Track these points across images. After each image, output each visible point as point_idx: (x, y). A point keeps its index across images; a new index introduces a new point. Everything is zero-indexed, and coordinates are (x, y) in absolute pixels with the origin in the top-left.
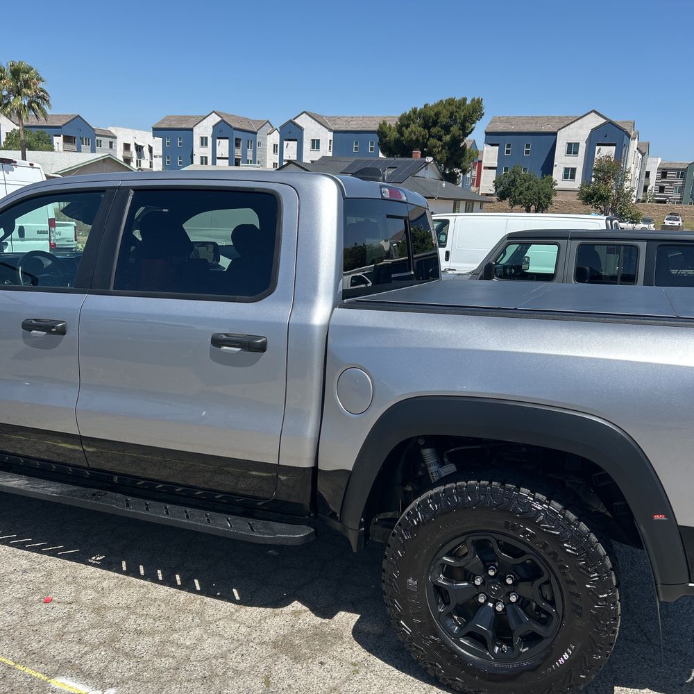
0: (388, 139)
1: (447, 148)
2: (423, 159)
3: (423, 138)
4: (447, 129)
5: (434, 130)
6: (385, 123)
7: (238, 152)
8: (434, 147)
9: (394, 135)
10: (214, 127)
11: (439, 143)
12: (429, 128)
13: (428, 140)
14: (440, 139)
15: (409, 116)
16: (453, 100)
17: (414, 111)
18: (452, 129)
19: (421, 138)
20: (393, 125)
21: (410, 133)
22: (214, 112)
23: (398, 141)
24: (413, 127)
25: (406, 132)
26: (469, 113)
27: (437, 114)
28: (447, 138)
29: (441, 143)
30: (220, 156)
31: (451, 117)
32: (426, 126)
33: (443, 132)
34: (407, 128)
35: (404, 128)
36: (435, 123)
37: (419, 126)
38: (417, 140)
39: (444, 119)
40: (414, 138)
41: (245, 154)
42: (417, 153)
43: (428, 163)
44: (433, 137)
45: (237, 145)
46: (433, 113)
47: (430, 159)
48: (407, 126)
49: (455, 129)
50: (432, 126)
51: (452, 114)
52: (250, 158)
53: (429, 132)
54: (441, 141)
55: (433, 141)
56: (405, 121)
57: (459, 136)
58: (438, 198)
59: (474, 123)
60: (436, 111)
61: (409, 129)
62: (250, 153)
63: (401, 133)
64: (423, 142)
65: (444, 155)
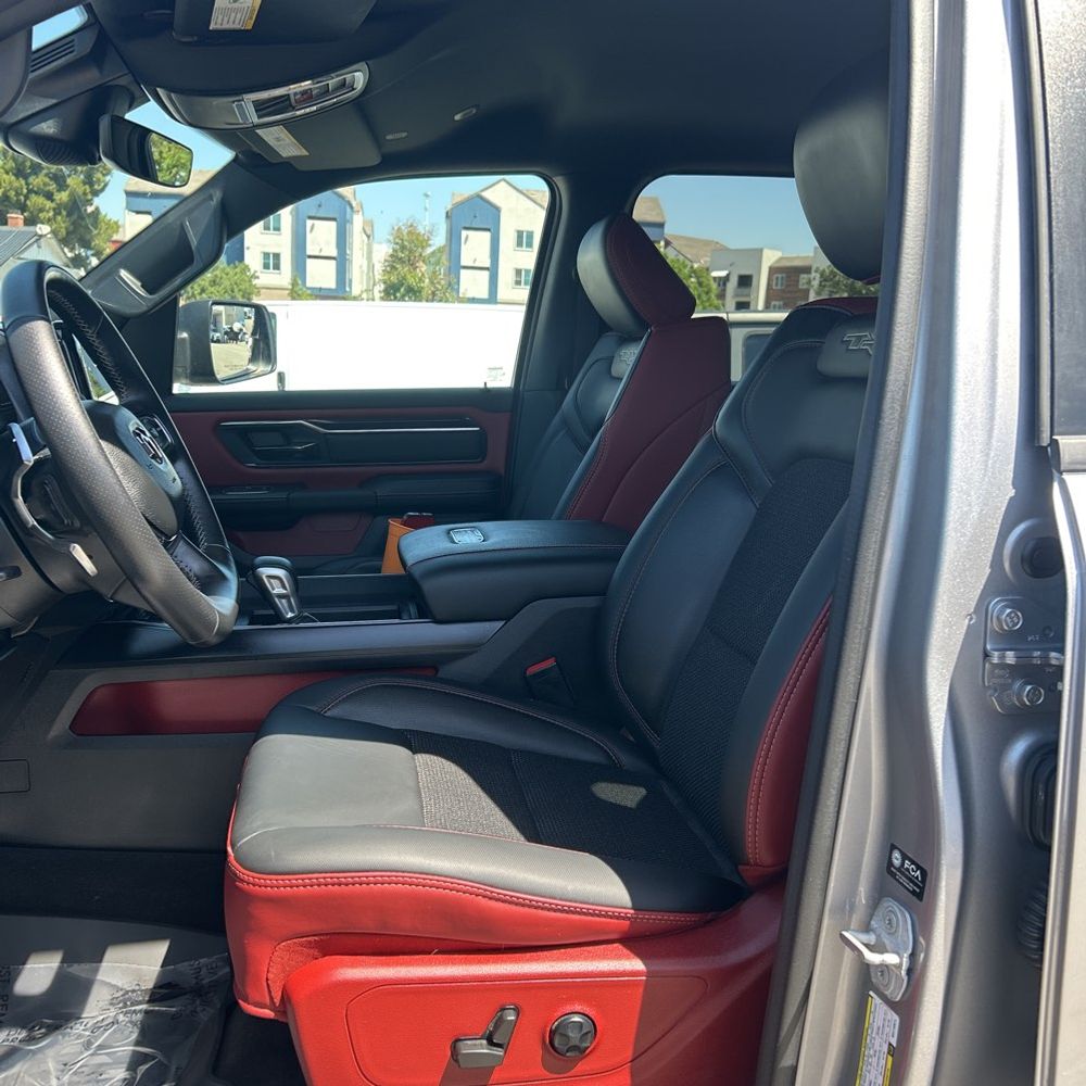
1: (64, 213)
2: (31, 229)
3: (17, 194)
4: (59, 179)
5: (36, 181)
8: (41, 210)
11: (49, 204)
12: (26, 178)
13: (27, 197)
14: (49, 196)
18: (69, 180)
19: (12, 193)
28: (63, 196)
29: (53, 205)
32: (20, 173)
33: (53, 187)
36: (36, 169)
37: (7, 173)
38: (6, 197)
43: (41, 236)
44: (36, 193)
47: (44, 229)
49: (75, 181)
50: (30, 174)
53: (27, 184)
54: (52, 201)
55: (37, 201)
57: (85, 194)
64: (18, 200)
65: (62, 224)
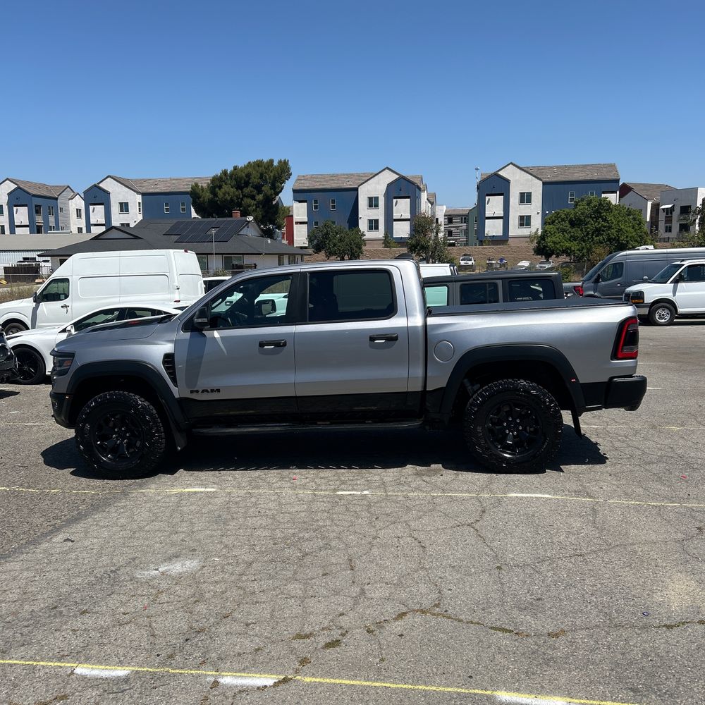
0: (201, 200)
1: (261, 206)
2: (243, 218)
3: (238, 198)
4: (258, 188)
5: (247, 191)
6: (197, 185)
7: (39, 220)
8: (249, 206)
9: (208, 195)
10: (9, 194)
11: (253, 202)
12: (241, 189)
13: (242, 199)
14: (253, 198)
15: (221, 178)
16: (261, 162)
17: (225, 173)
18: (263, 188)
19: (235, 198)
20: (205, 186)
21: (224, 194)
22: (7, 179)
23: (212, 202)
24: (225, 188)
25: (220, 193)
26: (278, 174)
27: (248, 175)
28: (260, 197)
29: (255, 202)
30: (19, 224)
31: (261, 178)
32: (239, 187)
33: (255, 192)
34: (220, 189)
35: (217, 189)
36: (247, 184)
37: (232, 187)
38: (232, 200)
39: (255, 180)
40: (229, 198)
41: (46, 220)
42: (237, 213)
43: (249, 222)
44: (247, 197)
45: (38, 212)
46: (244, 175)
47: (250, 218)
48: (220, 187)
49: (266, 188)
50: (244, 187)
51: (262, 174)
52: (52, 224)
53: (242, 192)
54: (255, 200)
55: (247, 201)
56: (217, 182)
57: (271, 195)
58: (266, 254)
59: (284, 182)
60: (246, 172)
61: (223, 190)
62: (52, 219)
63: (215, 195)
64: (238, 202)
65: (260, 212)
